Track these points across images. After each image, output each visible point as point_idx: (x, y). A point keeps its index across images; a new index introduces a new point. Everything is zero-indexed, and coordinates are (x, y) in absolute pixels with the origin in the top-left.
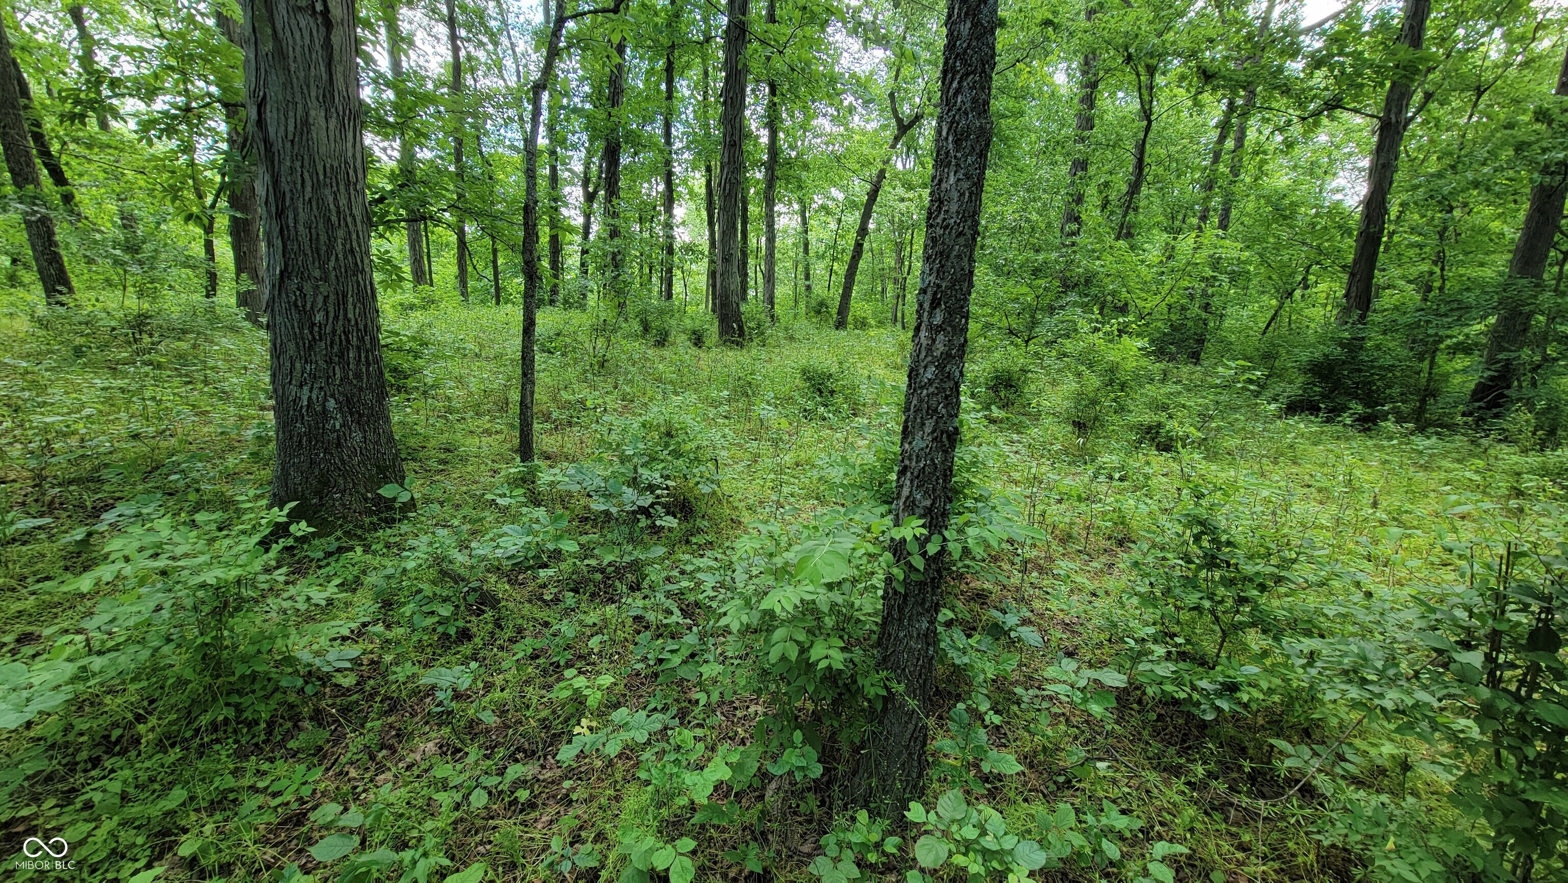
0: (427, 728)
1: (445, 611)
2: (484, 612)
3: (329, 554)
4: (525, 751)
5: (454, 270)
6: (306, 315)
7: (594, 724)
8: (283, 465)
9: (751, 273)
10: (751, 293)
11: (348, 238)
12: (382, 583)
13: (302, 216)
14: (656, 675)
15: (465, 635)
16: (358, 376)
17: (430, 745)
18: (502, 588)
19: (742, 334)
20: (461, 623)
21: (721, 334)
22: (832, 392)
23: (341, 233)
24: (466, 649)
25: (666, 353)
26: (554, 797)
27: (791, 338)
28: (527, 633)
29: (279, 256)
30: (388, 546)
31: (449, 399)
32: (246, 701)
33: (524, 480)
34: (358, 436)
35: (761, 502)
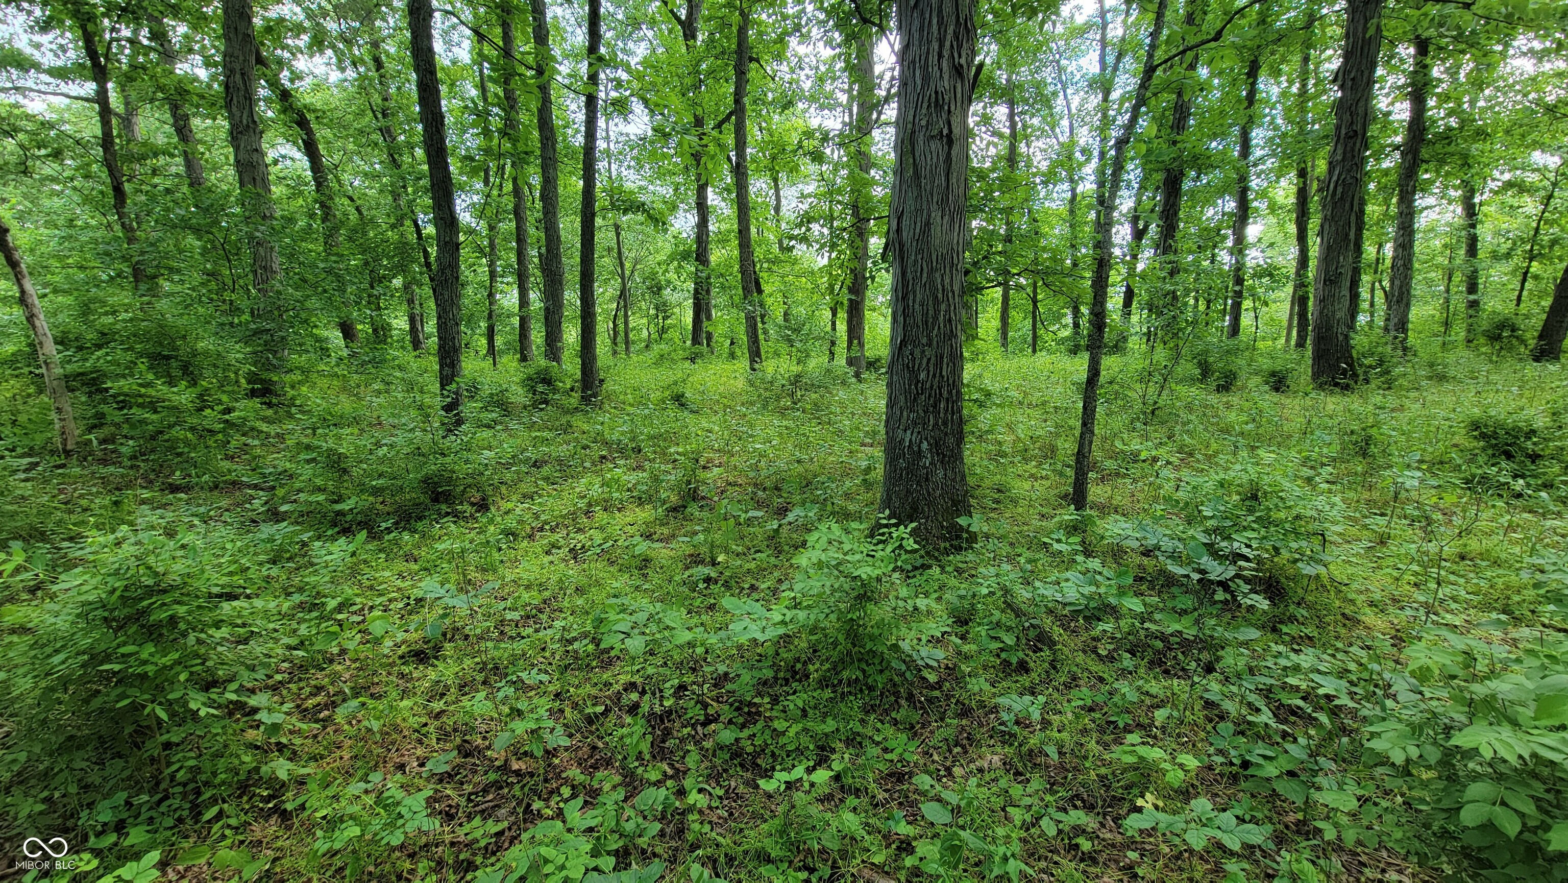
0: (992, 742)
1: (1010, 640)
2: (1041, 650)
3: (915, 568)
4: (1083, 801)
5: (996, 323)
6: (913, 372)
7: (1161, 804)
8: (888, 491)
9: (1365, 294)
10: (1362, 319)
11: (948, 311)
12: (955, 601)
13: (919, 297)
14: (1234, 778)
15: (1023, 667)
16: (945, 423)
17: (996, 758)
18: (1057, 632)
19: (1355, 376)
20: (1021, 654)
21: (1316, 376)
22: (1535, 458)
23: (943, 307)
24: (1025, 680)
25: (1235, 399)
26: (1117, 862)
27: (1442, 378)
28: (1081, 682)
29: (900, 330)
30: (957, 570)
31: (1000, 443)
32: (869, 670)
33: (1075, 528)
34: (940, 473)
35: (1394, 600)
